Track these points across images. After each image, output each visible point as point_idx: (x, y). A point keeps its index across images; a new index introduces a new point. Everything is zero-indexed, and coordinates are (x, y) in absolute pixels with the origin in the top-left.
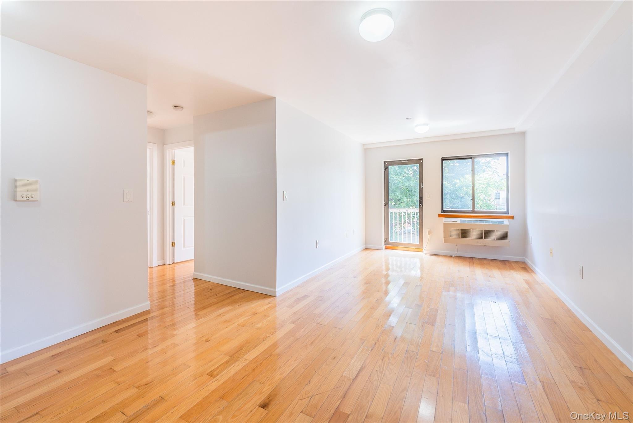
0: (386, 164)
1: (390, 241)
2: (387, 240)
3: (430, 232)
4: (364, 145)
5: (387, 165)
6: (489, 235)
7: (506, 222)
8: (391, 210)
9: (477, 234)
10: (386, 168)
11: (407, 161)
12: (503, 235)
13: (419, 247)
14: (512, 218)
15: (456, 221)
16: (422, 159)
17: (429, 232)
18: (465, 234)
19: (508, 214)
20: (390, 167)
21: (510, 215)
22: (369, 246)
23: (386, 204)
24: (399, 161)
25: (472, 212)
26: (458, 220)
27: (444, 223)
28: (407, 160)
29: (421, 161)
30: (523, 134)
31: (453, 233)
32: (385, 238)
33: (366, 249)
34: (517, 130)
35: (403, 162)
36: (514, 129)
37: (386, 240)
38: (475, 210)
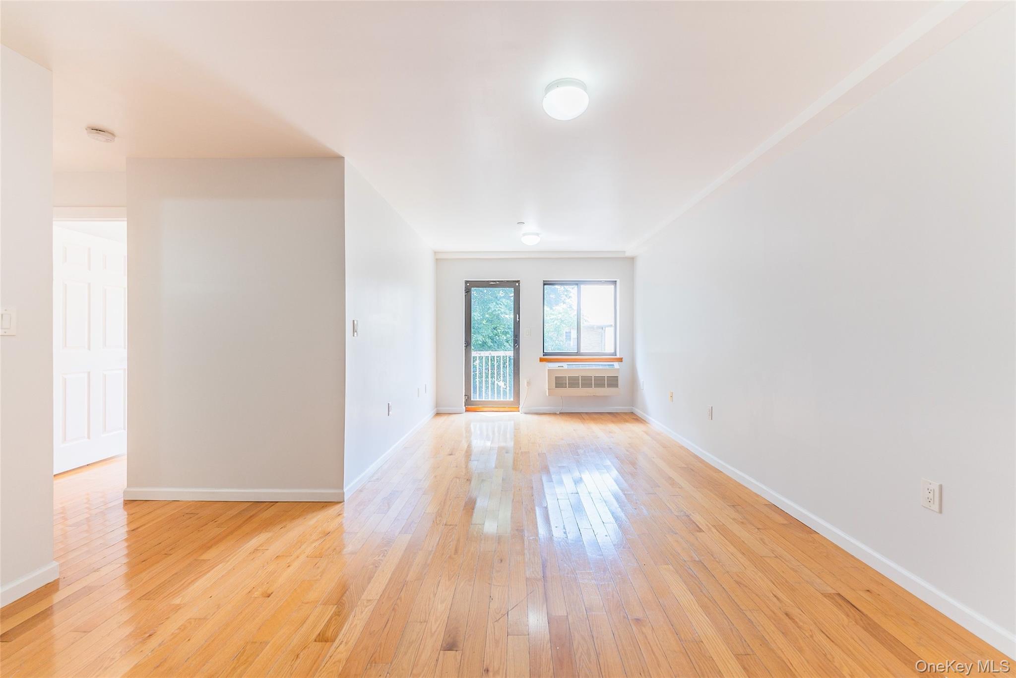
0: (468, 284)
1: (472, 399)
2: (468, 398)
3: (529, 383)
4: (435, 253)
5: (469, 286)
6: (600, 382)
7: (616, 365)
8: (474, 354)
9: (587, 382)
10: (468, 291)
11: (498, 283)
12: (613, 382)
13: (515, 405)
14: (620, 360)
15: (562, 367)
16: (518, 282)
17: (527, 383)
18: (574, 382)
19: (616, 355)
20: (473, 289)
21: (618, 356)
22: (443, 409)
23: (468, 344)
24: (487, 281)
25: (577, 354)
26: (565, 365)
27: (548, 370)
28: (498, 281)
29: (517, 284)
30: (632, 259)
31: (560, 382)
32: (465, 395)
33: (438, 414)
34: (628, 254)
35: (492, 283)
36: (624, 252)
37: (468, 396)
38: (582, 351)
